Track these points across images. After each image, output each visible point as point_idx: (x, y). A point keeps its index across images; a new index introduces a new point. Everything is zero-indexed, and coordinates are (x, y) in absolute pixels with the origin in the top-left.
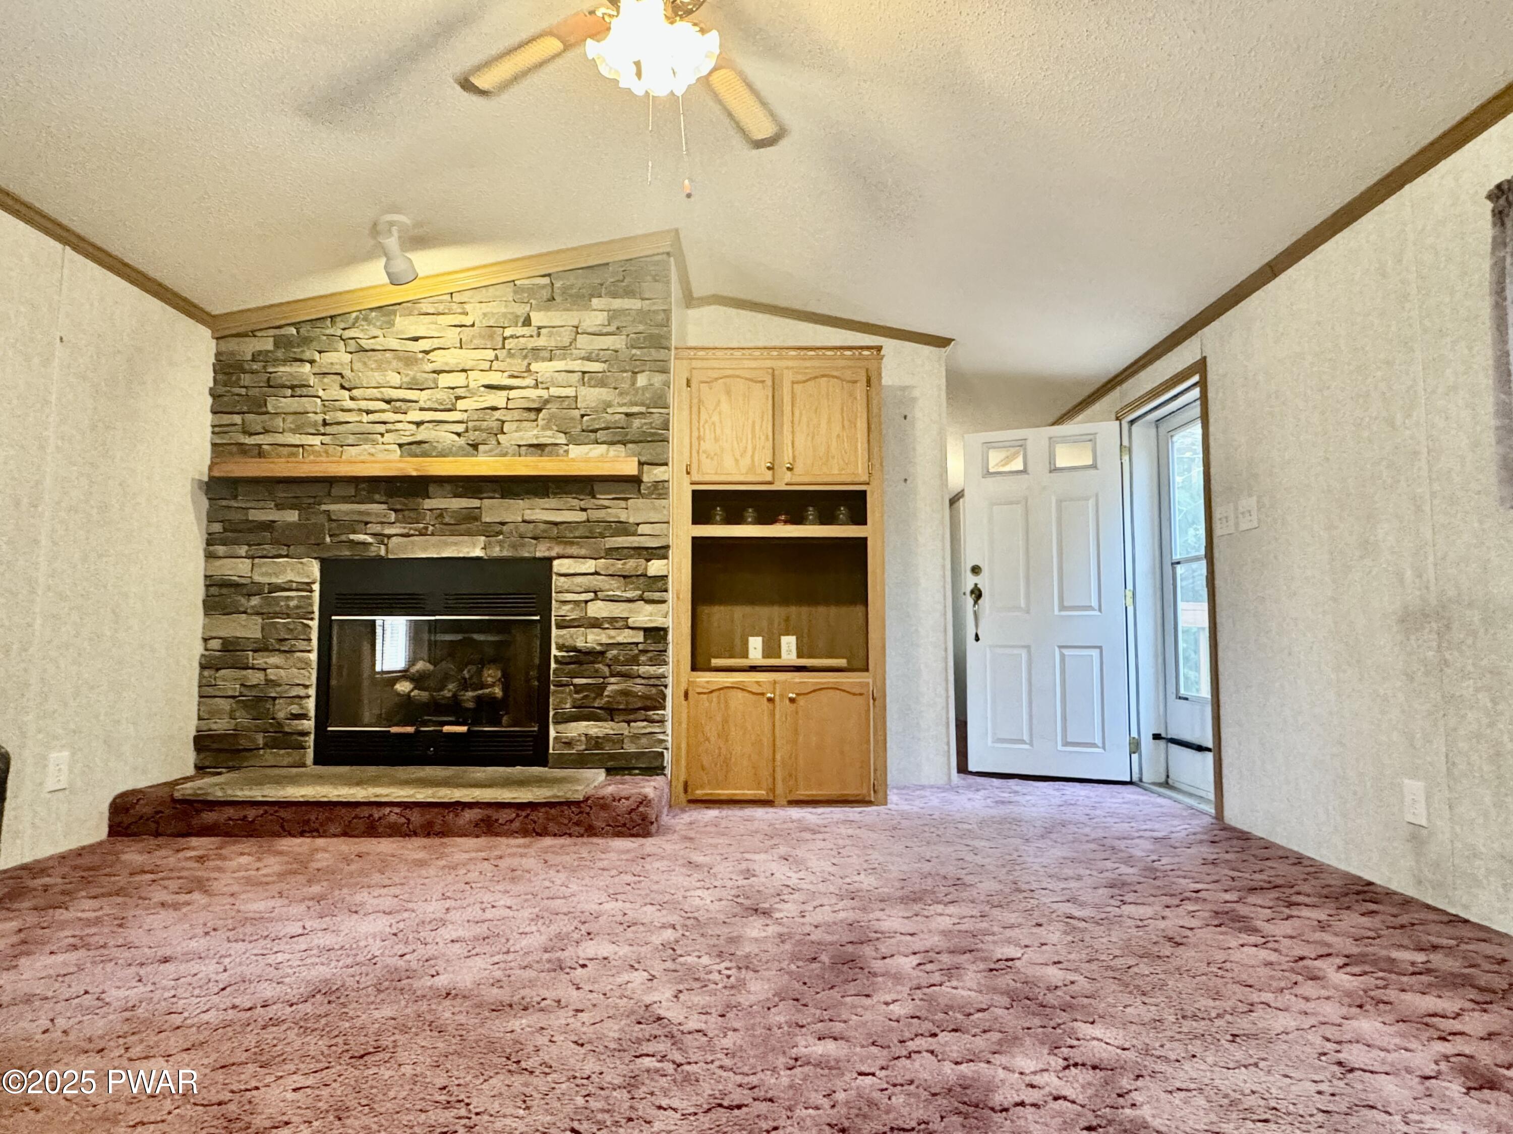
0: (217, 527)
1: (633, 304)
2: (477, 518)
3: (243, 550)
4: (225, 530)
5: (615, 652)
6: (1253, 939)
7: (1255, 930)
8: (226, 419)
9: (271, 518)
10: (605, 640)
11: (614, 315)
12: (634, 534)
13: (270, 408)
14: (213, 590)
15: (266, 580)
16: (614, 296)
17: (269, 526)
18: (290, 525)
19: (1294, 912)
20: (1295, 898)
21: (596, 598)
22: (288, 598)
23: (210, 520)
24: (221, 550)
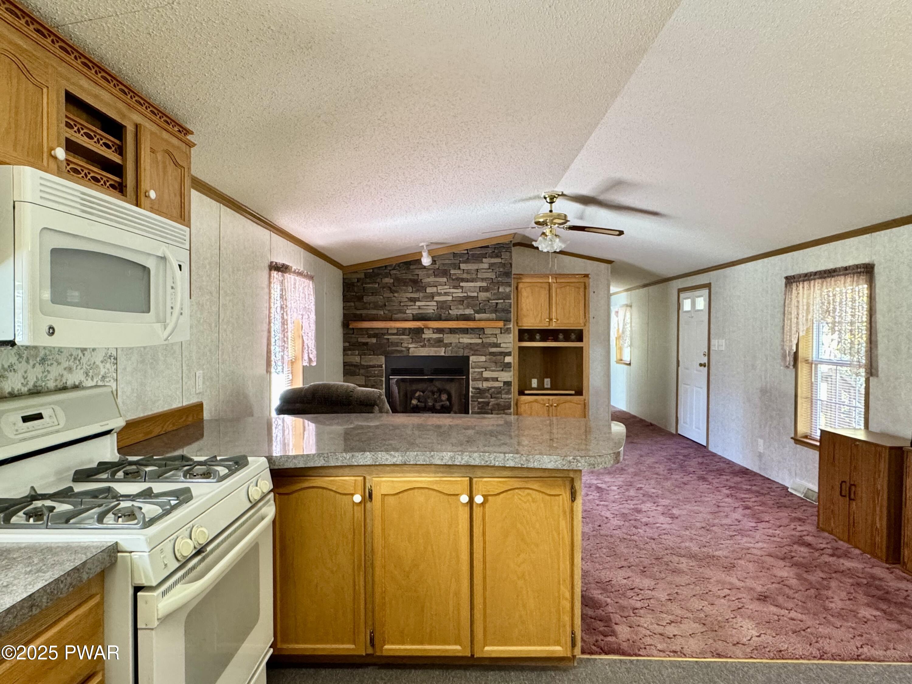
0: (347, 344)
1: (498, 260)
2: (442, 341)
3: (357, 352)
4: (350, 345)
5: (493, 390)
6: (707, 483)
7: (708, 481)
8: (348, 304)
9: (367, 341)
10: (490, 386)
11: (491, 265)
12: (500, 347)
13: (365, 301)
14: (347, 367)
15: (366, 364)
16: (492, 257)
17: (366, 344)
18: (374, 344)
19: (721, 477)
20: (723, 473)
21: (486, 370)
22: (375, 370)
23: (344, 342)
24: (350, 352)
